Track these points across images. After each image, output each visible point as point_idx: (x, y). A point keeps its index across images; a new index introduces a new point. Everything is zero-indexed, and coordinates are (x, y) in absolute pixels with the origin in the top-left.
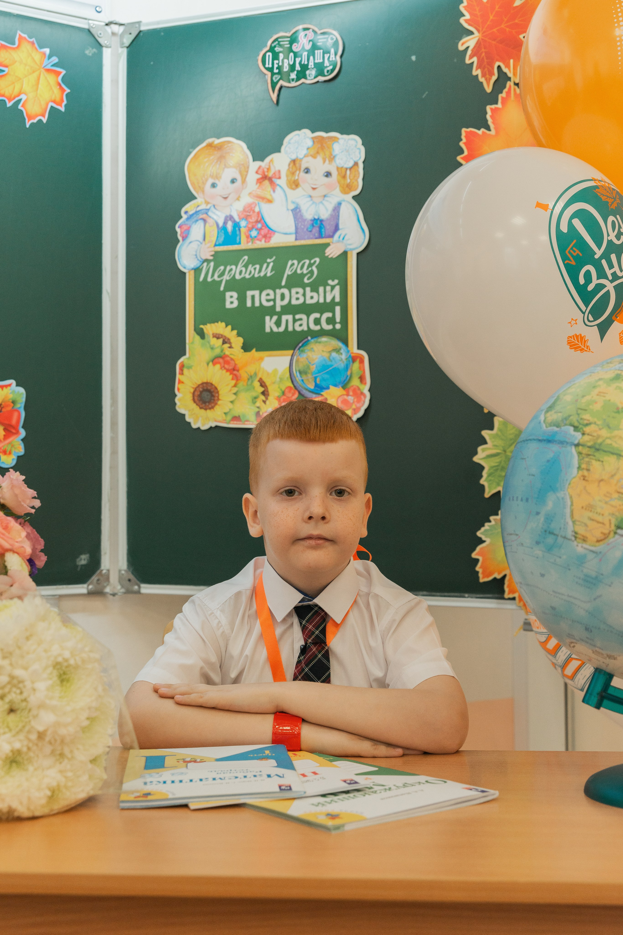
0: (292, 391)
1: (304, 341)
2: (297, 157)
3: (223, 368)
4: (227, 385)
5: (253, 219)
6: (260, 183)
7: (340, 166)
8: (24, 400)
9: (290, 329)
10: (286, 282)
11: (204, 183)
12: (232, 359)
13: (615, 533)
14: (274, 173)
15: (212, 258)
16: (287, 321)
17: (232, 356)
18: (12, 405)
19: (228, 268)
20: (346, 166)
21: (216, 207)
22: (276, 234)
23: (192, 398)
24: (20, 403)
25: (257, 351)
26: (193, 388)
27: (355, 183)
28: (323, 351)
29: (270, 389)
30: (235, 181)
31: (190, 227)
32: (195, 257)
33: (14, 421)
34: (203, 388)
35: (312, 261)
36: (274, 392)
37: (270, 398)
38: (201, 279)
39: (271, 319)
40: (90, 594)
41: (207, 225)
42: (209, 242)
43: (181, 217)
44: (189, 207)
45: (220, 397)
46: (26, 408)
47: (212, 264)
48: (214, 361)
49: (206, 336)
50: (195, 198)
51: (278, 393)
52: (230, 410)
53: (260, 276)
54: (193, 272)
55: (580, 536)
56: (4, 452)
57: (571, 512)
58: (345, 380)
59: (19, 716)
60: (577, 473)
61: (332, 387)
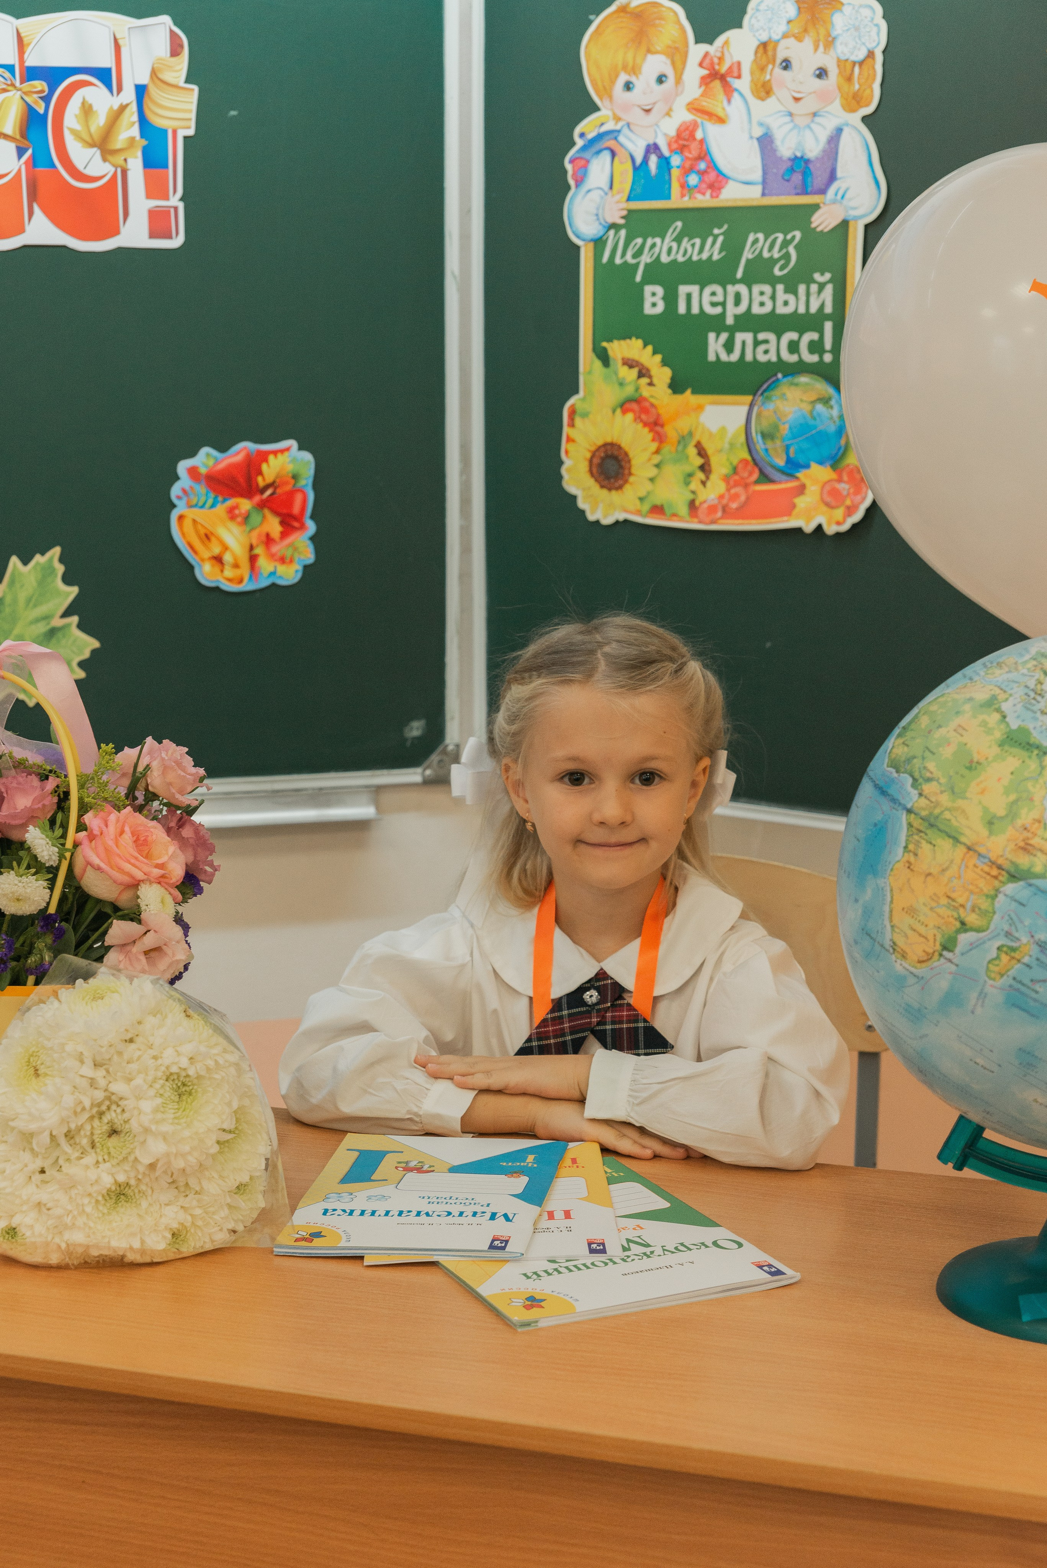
0: (749, 468)
1: (770, 382)
2: (770, 38)
3: (638, 421)
4: (645, 450)
5: (694, 153)
6: (707, 84)
7: (843, 58)
8: (312, 472)
9: (749, 357)
10: (745, 273)
11: (613, 82)
12: (652, 405)
13: (941, 955)
14: (730, 68)
15: (622, 221)
16: (744, 343)
17: (652, 400)
18: (293, 481)
19: (649, 242)
20: (853, 58)
21: (632, 127)
22: (731, 183)
23: (587, 469)
24: (306, 479)
25: (693, 393)
26: (589, 451)
27: (868, 91)
29: (714, 461)
30: (664, 79)
31: (588, 162)
32: (595, 218)
33: (296, 510)
34: (606, 452)
35: (789, 237)
36: (720, 466)
37: (714, 477)
38: (606, 259)
39: (717, 337)
40: (427, 782)
41: (616, 159)
42: (618, 193)
43: (574, 144)
44: (588, 127)
45: (633, 471)
46: (316, 485)
47: (623, 233)
48: (625, 406)
49: (611, 362)
50: (596, 109)
51: (725, 470)
52: (648, 493)
53: (700, 259)
54: (591, 245)
55: (899, 950)
56: (282, 560)
57: (891, 911)
58: (836, 454)
59: (122, 1140)
60: (903, 856)
61: (814, 466)
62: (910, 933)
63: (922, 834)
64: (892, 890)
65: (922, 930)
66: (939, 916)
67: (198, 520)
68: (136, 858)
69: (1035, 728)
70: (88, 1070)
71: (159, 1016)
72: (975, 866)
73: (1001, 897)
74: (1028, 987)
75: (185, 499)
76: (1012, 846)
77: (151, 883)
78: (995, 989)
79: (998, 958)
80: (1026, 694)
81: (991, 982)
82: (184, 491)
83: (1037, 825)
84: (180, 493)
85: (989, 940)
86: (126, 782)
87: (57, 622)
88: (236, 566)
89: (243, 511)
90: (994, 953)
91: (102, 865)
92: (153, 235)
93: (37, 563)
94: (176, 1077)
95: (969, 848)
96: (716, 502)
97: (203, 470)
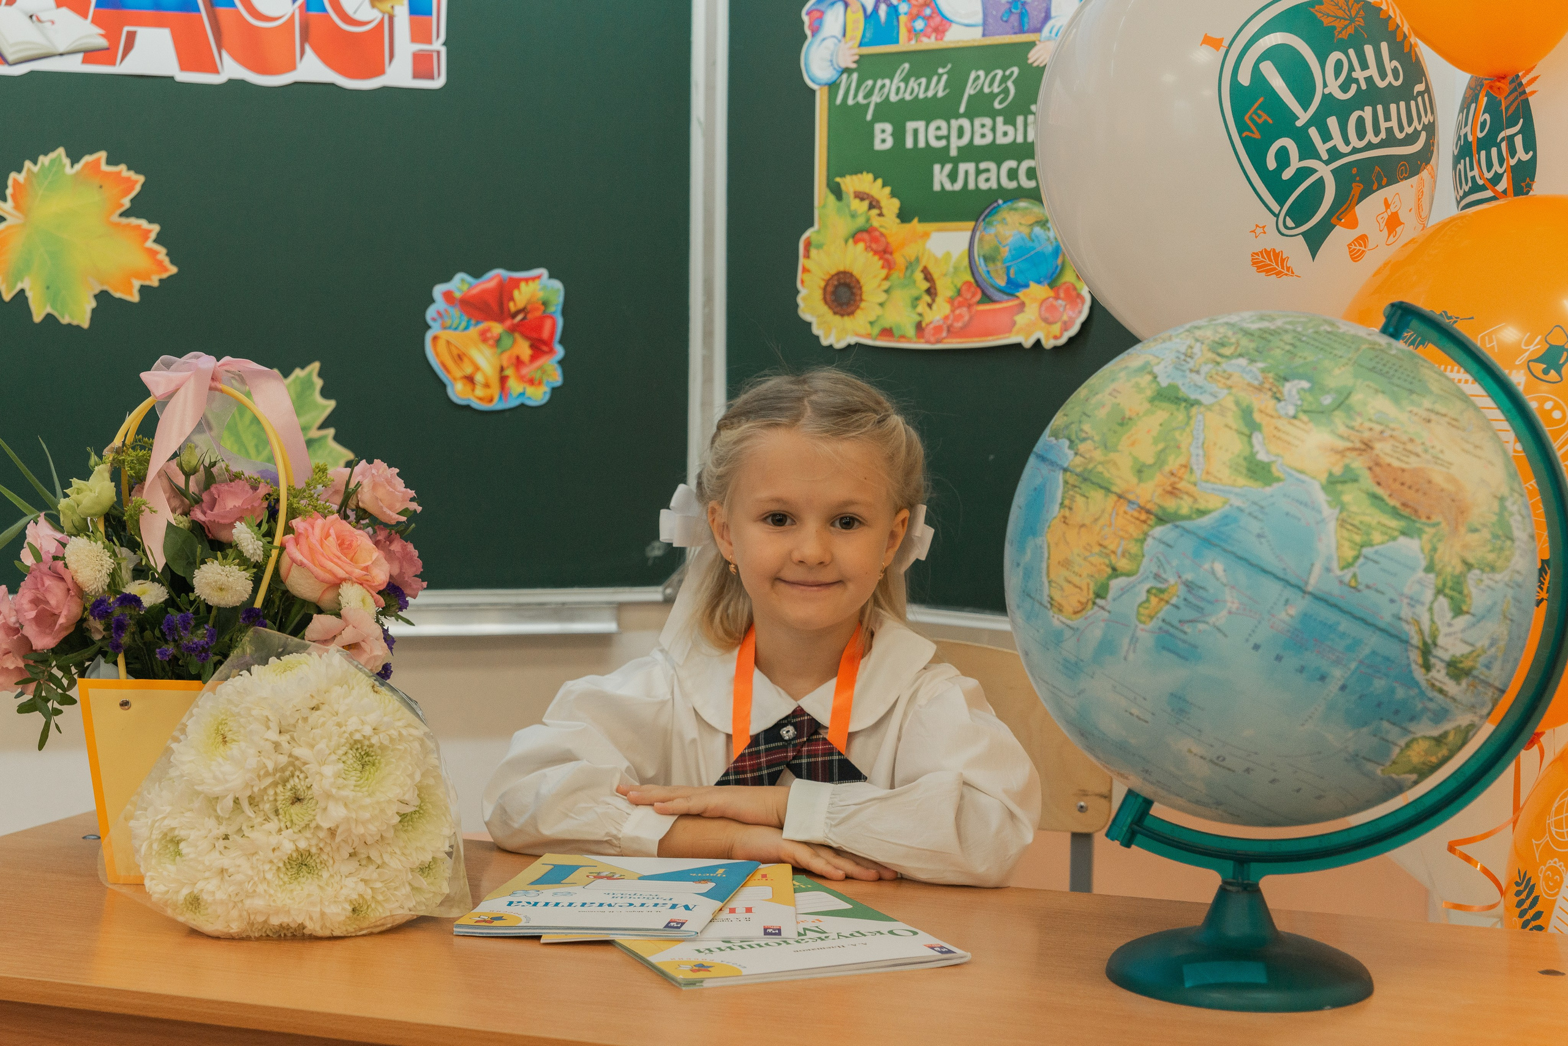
0: (973, 289)
1: (992, 207)
3: (869, 249)
4: (875, 277)
8: (561, 300)
9: (971, 186)
10: (967, 107)
12: (882, 234)
13: (1093, 604)
15: (854, 66)
16: (966, 173)
17: (882, 230)
18: (542, 308)
19: (879, 83)
22: (954, 26)
23: (821, 296)
24: (557, 305)
25: (920, 221)
26: (824, 280)
28: (1020, 224)
29: (940, 284)
31: (822, 13)
32: (829, 64)
33: (545, 334)
34: (838, 280)
35: (1008, 73)
36: (946, 289)
37: (939, 299)
38: (839, 101)
39: (942, 168)
41: (849, 9)
42: (851, 40)
45: (864, 297)
46: (564, 313)
47: (855, 76)
48: (856, 236)
49: (844, 196)
51: (950, 293)
52: (878, 317)
53: (926, 96)
54: (826, 89)
55: (1056, 604)
56: (531, 382)
57: (1048, 567)
58: (1053, 273)
59: (305, 807)
60: (1059, 512)
61: (1033, 285)
62: (1065, 585)
63: (1077, 489)
64: (1049, 546)
65: (1076, 580)
66: (1092, 564)
67: (452, 340)
68: (339, 558)
69: (1183, 384)
70: (273, 735)
71: (345, 686)
72: (1125, 513)
73: (1149, 541)
74: (1177, 629)
75: (439, 321)
76: (1160, 491)
77: (353, 583)
78: (1146, 633)
79: (1147, 601)
80: (1178, 358)
81: (1141, 626)
82: (439, 313)
83: (1183, 470)
84: (435, 315)
85: (1139, 583)
86: (339, 499)
87: (314, 433)
88: (487, 386)
89: (495, 335)
90: (1143, 596)
91: (305, 561)
92: (416, 76)
93: (297, 377)
94: (359, 746)
95: (1120, 496)
96: (941, 323)
97: (458, 295)
